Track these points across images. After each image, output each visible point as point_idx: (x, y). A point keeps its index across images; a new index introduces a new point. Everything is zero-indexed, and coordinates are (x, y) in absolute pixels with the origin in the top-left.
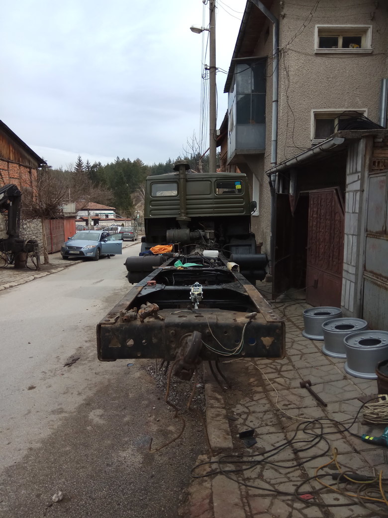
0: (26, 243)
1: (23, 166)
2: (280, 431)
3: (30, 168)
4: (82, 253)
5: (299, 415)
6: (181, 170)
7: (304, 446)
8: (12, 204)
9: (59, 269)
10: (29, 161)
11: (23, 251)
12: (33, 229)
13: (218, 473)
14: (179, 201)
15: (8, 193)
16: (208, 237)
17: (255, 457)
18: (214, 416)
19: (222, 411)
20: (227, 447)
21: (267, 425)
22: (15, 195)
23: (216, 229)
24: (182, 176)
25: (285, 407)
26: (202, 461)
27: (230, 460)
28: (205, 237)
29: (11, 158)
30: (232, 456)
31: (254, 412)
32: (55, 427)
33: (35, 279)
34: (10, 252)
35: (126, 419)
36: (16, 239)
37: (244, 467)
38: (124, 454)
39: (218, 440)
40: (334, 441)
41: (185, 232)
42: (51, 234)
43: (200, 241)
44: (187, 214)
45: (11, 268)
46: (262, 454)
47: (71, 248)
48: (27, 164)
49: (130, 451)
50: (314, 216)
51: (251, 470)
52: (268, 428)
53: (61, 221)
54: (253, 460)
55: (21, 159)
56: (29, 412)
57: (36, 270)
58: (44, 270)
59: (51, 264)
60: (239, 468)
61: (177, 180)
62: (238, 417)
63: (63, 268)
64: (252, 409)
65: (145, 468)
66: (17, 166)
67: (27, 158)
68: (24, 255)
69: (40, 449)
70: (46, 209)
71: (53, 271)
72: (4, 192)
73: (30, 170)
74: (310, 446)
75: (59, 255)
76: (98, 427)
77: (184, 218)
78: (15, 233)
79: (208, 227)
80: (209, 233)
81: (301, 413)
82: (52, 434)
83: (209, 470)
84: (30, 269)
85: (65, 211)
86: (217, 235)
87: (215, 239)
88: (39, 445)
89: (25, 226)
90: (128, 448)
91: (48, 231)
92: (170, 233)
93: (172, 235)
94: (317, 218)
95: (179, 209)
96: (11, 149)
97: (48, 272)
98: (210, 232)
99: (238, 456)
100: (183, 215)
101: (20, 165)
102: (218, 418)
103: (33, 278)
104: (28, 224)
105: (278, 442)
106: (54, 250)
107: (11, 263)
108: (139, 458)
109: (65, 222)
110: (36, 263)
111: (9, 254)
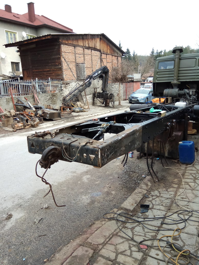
0: (109, 94)
1: (114, 56)
2: (165, 210)
3: (117, 57)
4: (138, 100)
5: (185, 205)
6: (177, 52)
7: (171, 222)
8: (105, 76)
9: (124, 108)
10: (117, 53)
11: (107, 98)
12: (117, 88)
13: (115, 219)
14: (174, 72)
15: (103, 71)
16: (191, 94)
17: (139, 219)
18: (138, 192)
19: (145, 191)
20: (129, 209)
21: (162, 205)
22: (106, 71)
23: (198, 89)
24: (177, 56)
25: (181, 199)
26: (114, 212)
27: (126, 216)
29: (108, 53)
30: (128, 214)
31: (161, 197)
32: (67, 178)
33: (110, 112)
34: (103, 99)
35: (97, 183)
36: (105, 92)
37: (130, 221)
38: (84, 197)
39: (128, 204)
40: (191, 225)
41: (175, 91)
44: (178, 79)
45: (103, 106)
46: (144, 219)
47: (133, 97)
48: (116, 55)
49: (87, 197)
51: (132, 224)
52: (161, 207)
53: (132, 83)
54: (137, 220)
55: (113, 52)
56: (63, 170)
57: (113, 108)
58: (116, 108)
59: (121, 106)
60: (126, 221)
61: (174, 59)
62: (151, 197)
63: (126, 108)
64: (162, 195)
65: (87, 206)
66: (111, 56)
67: (116, 52)
68: (108, 100)
69: (56, 186)
70: (121, 78)
71: (120, 109)
72: (101, 70)
73: (117, 58)
74: (174, 223)
75: (128, 101)
76: (83, 183)
77: (175, 82)
78: (105, 90)
79: (192, 88)
81: (188, 204)
82: (64, 181)
83: (112, 216)
84: (111, 107)
85: (134, 78)
86: (197, 93)
88: (56, 184)
90: (87, 195)
91: (125, 89)
92: (166, 91)
93: (167, 92)
95: (173, 77)
96: (108, 47)
97: (118, 109)
98: (192, 91)
99: (131, 215)
100: (175, 80)
101: (112, 56)
102: (139, 194)
104: (114, 85)
105: (159, 215)
106: (127, 98)
107: (103, 104)
108: (89, 201)
109: (134, 84)
110: (113, 105)
111: (102, 100)
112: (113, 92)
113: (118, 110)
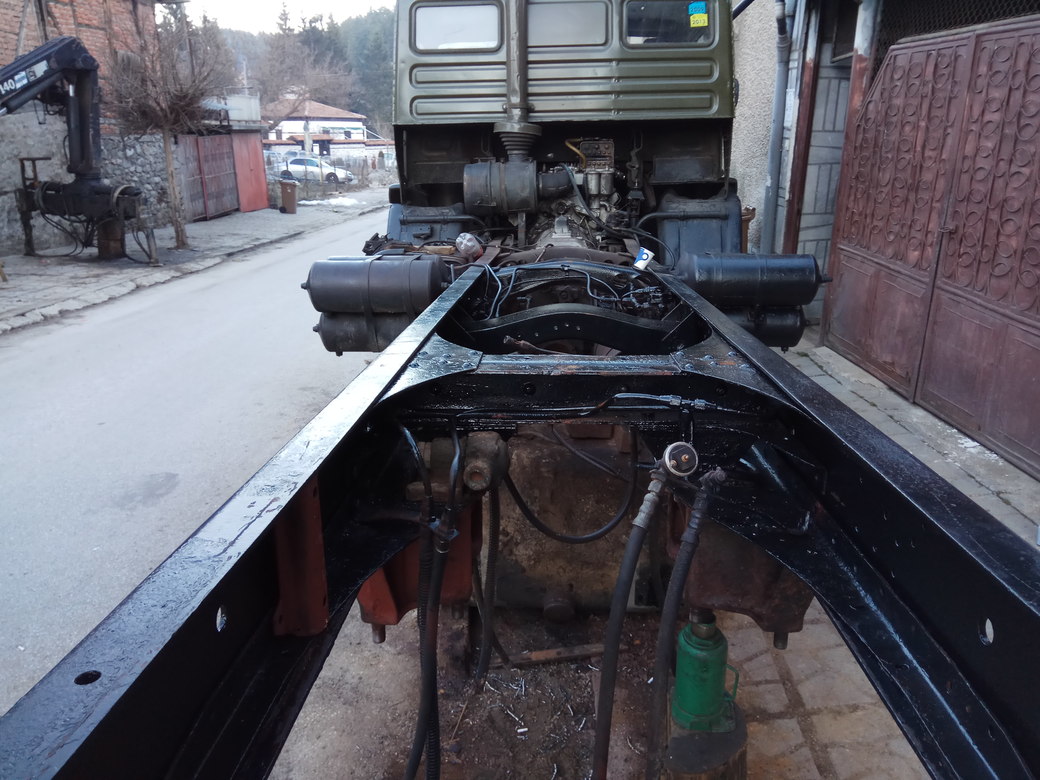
0: (116, 194)
3: (135, 3)
8: (76, 91)
9: (209, 262)
11: (110, 214)
12: (152, 159)
15: (58, 62)
16: (593, 188)
22: (80, 64)
23: (620, 163)
28: (583, 189)
33: (138, 288)
34: (82, 217)
41: (521, 174)
42: (201, 171)
43: (569, 203)
44: (528, 111)
50: (987, 117)
53: (225, 139)
57: (148, 264)
58: (167, 264)
59: (193, 249)
63: (218, 260)
68: (116, 225)
70: (172, 109)
71: (192, 266)
72: (47, 58)
77: (517, 124)
78: (91, 168)
79: (595, 158)
80: (595, 177)
84: (136, 262)
85: (233, 115)
86: (619, 185)
87: (615, 197)
89: (130, 153)
91: (193, 165)
92: (474, 176)
93: (481, 183)
94: (1003, 125)
97: (177, 270)
98: (599, 174)
100: (516, 114)
103: (132, 286)
104: (138, 147)
106: (212, 210)
107: (87, 244)
109: (237, 142)
110: (146, 247)
111: (80, 222)
112: (135, 178)
113: (178, 274)
